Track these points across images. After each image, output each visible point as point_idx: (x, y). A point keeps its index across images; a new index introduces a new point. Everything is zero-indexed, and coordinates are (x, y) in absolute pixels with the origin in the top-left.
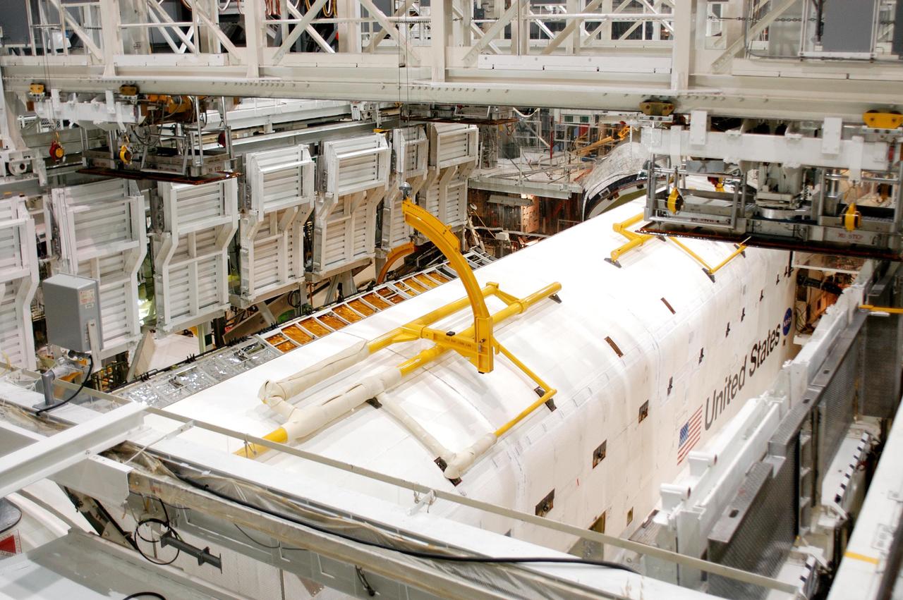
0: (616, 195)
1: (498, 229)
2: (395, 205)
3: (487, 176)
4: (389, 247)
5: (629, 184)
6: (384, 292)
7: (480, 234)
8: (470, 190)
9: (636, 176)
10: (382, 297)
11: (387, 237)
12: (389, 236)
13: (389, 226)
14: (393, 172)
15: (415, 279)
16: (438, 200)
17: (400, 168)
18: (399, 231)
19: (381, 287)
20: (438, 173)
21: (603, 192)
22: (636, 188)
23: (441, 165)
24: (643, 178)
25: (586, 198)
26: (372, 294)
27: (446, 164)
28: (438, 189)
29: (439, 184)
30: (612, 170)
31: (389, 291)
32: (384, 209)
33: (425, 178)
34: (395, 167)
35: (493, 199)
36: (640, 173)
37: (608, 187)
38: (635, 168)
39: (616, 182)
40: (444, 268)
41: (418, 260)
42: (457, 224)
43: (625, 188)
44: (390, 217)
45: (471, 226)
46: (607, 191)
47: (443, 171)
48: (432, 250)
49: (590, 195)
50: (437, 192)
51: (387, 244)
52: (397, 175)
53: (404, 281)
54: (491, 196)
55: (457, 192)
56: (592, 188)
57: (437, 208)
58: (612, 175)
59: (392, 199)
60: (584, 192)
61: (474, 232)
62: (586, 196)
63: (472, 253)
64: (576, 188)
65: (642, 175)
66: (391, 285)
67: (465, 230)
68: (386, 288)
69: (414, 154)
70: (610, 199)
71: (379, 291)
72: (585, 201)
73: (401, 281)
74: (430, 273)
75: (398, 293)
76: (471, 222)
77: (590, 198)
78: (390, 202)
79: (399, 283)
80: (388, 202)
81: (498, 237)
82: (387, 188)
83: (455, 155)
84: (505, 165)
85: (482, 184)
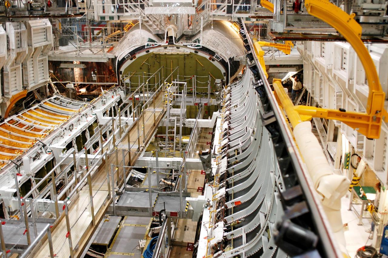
0: (135, 57)
1: (67, 82)
2: (11, 69)
3: (58, 53)
4: (9, 95)
5: (141, 51)
6: (11, 122)
7: (56, 86)
8: (49, 61)
9: (144, 46)
10: (11, 125)
11: (8, 89)
12: (9, 88)
13: (8, 83)
14: (8, 49)
15: (28, 113)
16: (33, 67)
17: (13, 46)
18: (14, 86)
19: (9, 119)
20: (33, 50)
21: (126, 56)
22: (145, 52)
23: (35, 45)
24: (148, 47)
25: (117, 60)
26: (4, 124)
27: (37, 45)
28: (32, 61)
29: (32, 57)
30: (130, 44)
31: (14, 121)
32: (4, 72)
33: (27, 53)
34: (9, 46)
35: (62, 66)
36: (146, 44)
37: (129, 53)
38: (143, 42)
39: (134, 50)
40: (42, 106)
41: (23, 103)
42: (44, 81)
43: (139, 53)
44: (8, 77)
45: (51, 82)
46: (129, 56)
47: (36, 49)
48: (30, 97)
49: (120, 59)
50: (32, 62)
51: (8, 93)
52: (11, 51)
53: (22, 114)
54: (61, 64)
55: (42, 62)
56: (120, 54)
57: (32, 72)
58: (131, 47)
59: (9, 66)
60: (116, 58)
61: (53, 85)
62: (117, 59)
63: (55, 96)
64: (111, 56)
65: (148, 45)
66: (14, 117)
67: (48, 84)
68: (12, 120)
69: (19, 38)
70: (132, 59)
71: (9, 122)
72: (117, 62)
73: (20, 114)
74: (35, 109)
75: (20, 122)
76: (51, 80)
77: (120, 60)
78: (8, 68)
79: (19, 116)
80: (6, 68)
81: (68, 86)
82: (6, 58)
83: (40, 41)
84: (63, 49)
85: (55, 57)
